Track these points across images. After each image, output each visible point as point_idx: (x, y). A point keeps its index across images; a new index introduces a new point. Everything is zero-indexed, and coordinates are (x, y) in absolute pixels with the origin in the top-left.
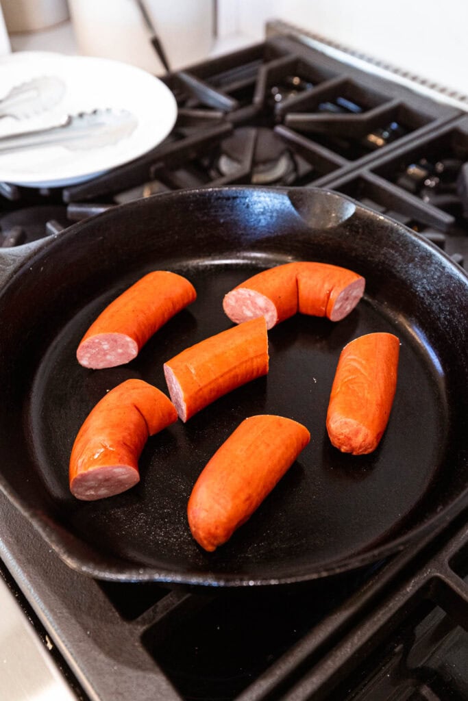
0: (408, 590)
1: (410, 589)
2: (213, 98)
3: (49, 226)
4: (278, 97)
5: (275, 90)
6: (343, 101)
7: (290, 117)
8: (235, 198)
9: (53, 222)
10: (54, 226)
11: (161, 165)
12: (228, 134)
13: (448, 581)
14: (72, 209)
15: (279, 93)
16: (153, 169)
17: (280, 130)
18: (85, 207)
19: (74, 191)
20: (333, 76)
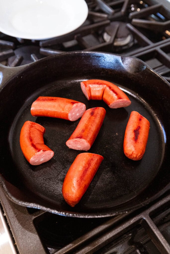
0: (131, 221)
1: (132, 221)
2: (105, 8)
3: (32, 56)
4: (133, 9)
5: (132, 5)
6: (159, 15)
7: (134, 20)
8: (100, 57)
9: (34, 55)
10: (33, 56)
11: (79, 35)
12: (108, 25)
13: (147, 221)
14: (42, 50)
15: (133, 7)
16: (76, 36)
17: (129, 25)
18: (46, 50)
19: (44, 42)
20: (156, 3)
